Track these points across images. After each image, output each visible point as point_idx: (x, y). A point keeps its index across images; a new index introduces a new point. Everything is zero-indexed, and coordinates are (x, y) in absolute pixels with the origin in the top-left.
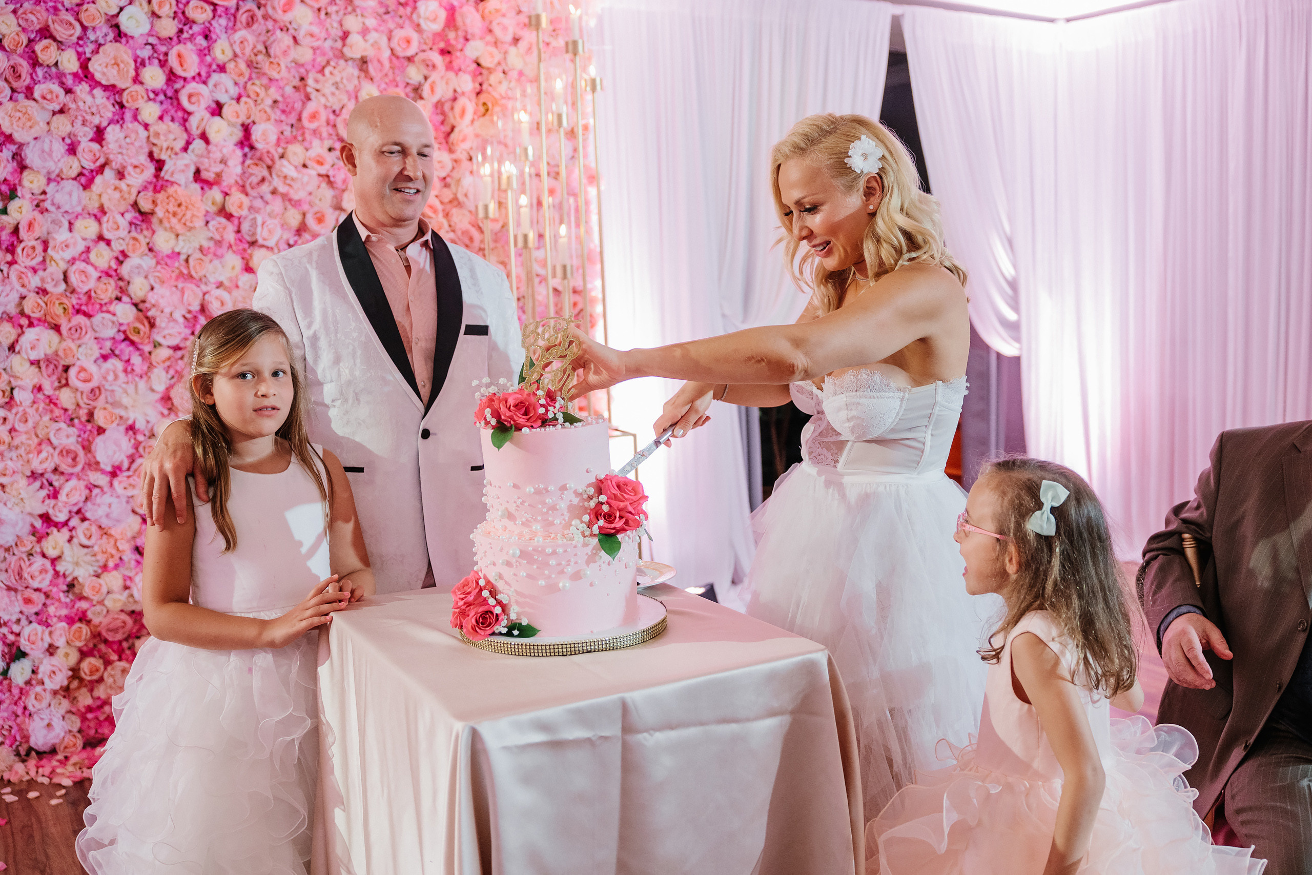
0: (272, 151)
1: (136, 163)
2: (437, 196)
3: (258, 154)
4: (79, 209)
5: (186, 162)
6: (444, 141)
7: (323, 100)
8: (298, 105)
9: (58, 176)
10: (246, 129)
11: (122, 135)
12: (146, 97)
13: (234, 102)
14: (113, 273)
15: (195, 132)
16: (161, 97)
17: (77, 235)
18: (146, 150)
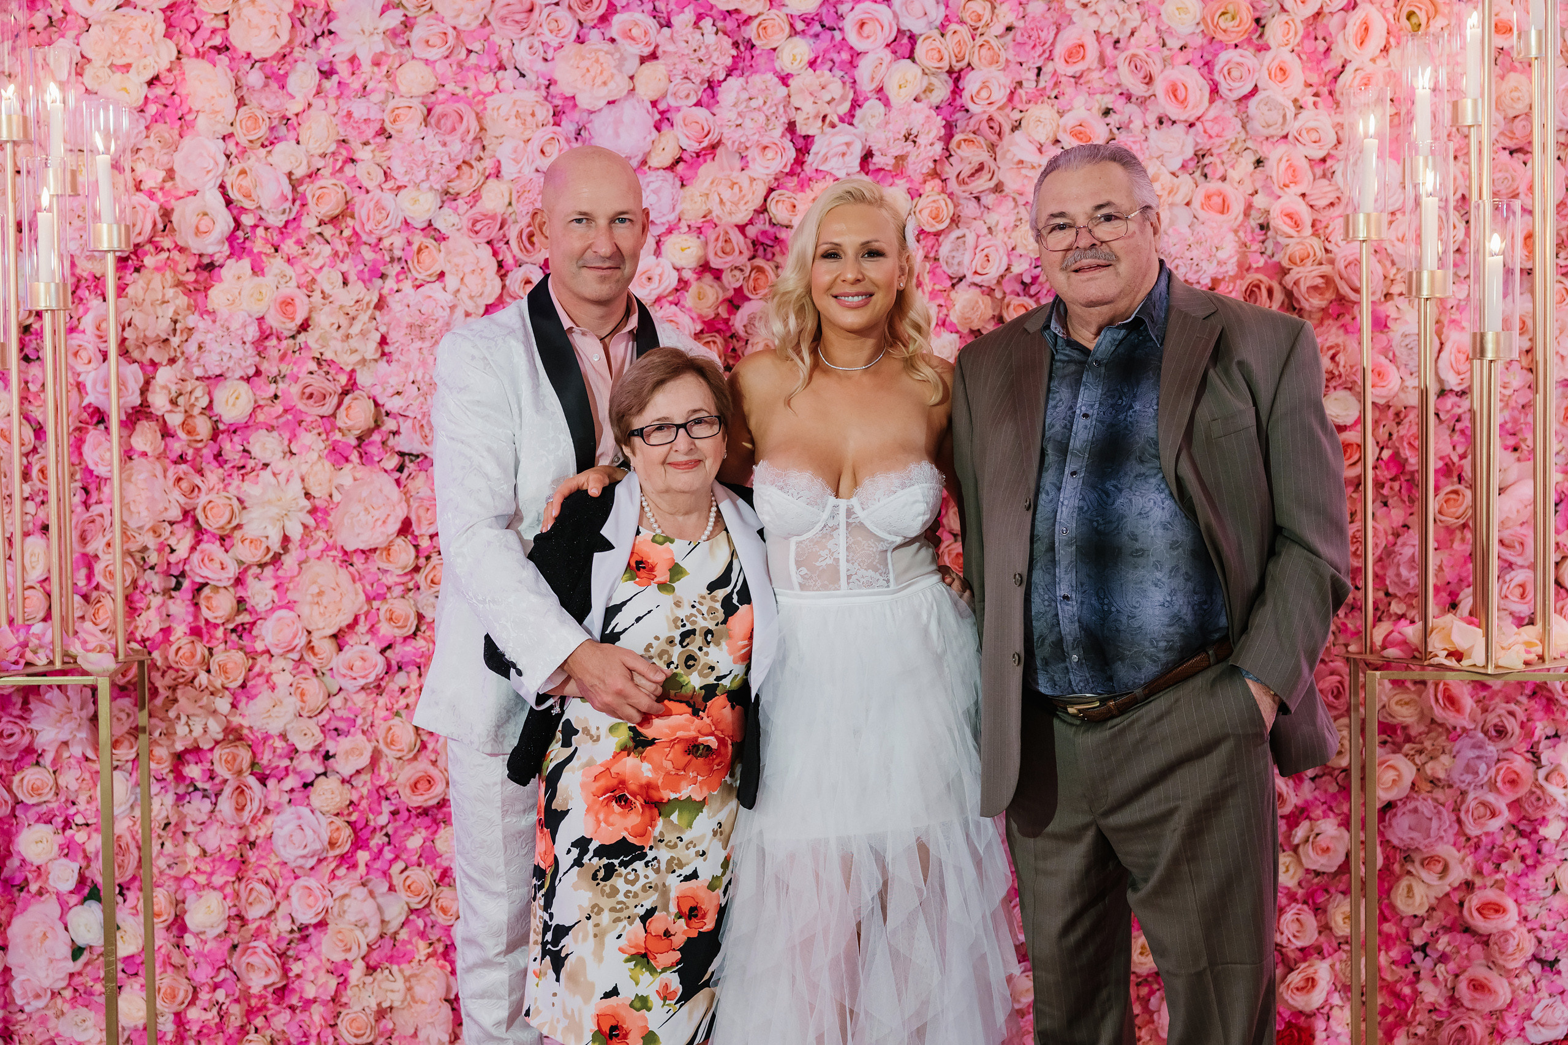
0: (999, 117)
1: (765, 141)
2: (1303, 195)
3: (972, 122)
4: (672, 217)
5: (847, 139)
6: (1325, 91)
7: (1093, 23)
8: (1048, 35)
9: (644, 162)
10: (956, 76)
11: (745, 96)
12: (787, 28)
13: (936, 34)
14: (721, 326)
15: (866, 85)
16: (817, 28)
17: (665, 262)
18: (784, 120)
